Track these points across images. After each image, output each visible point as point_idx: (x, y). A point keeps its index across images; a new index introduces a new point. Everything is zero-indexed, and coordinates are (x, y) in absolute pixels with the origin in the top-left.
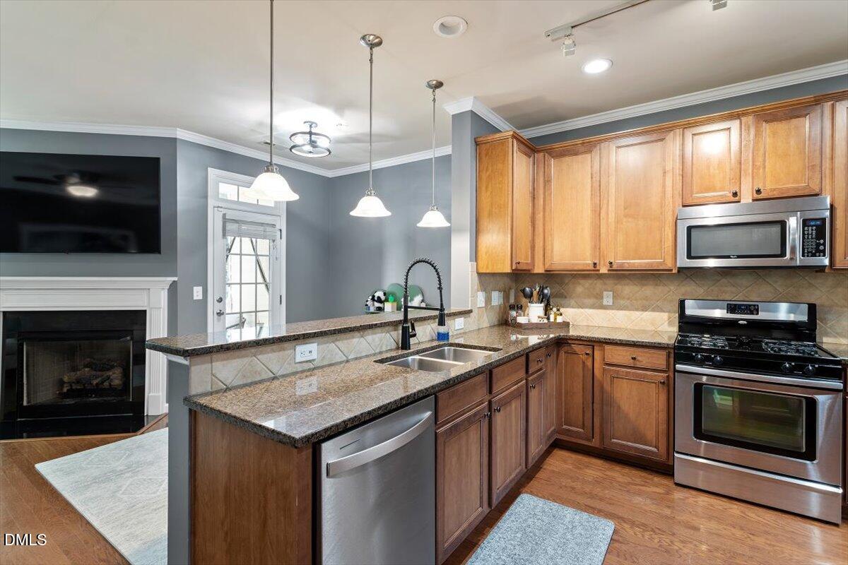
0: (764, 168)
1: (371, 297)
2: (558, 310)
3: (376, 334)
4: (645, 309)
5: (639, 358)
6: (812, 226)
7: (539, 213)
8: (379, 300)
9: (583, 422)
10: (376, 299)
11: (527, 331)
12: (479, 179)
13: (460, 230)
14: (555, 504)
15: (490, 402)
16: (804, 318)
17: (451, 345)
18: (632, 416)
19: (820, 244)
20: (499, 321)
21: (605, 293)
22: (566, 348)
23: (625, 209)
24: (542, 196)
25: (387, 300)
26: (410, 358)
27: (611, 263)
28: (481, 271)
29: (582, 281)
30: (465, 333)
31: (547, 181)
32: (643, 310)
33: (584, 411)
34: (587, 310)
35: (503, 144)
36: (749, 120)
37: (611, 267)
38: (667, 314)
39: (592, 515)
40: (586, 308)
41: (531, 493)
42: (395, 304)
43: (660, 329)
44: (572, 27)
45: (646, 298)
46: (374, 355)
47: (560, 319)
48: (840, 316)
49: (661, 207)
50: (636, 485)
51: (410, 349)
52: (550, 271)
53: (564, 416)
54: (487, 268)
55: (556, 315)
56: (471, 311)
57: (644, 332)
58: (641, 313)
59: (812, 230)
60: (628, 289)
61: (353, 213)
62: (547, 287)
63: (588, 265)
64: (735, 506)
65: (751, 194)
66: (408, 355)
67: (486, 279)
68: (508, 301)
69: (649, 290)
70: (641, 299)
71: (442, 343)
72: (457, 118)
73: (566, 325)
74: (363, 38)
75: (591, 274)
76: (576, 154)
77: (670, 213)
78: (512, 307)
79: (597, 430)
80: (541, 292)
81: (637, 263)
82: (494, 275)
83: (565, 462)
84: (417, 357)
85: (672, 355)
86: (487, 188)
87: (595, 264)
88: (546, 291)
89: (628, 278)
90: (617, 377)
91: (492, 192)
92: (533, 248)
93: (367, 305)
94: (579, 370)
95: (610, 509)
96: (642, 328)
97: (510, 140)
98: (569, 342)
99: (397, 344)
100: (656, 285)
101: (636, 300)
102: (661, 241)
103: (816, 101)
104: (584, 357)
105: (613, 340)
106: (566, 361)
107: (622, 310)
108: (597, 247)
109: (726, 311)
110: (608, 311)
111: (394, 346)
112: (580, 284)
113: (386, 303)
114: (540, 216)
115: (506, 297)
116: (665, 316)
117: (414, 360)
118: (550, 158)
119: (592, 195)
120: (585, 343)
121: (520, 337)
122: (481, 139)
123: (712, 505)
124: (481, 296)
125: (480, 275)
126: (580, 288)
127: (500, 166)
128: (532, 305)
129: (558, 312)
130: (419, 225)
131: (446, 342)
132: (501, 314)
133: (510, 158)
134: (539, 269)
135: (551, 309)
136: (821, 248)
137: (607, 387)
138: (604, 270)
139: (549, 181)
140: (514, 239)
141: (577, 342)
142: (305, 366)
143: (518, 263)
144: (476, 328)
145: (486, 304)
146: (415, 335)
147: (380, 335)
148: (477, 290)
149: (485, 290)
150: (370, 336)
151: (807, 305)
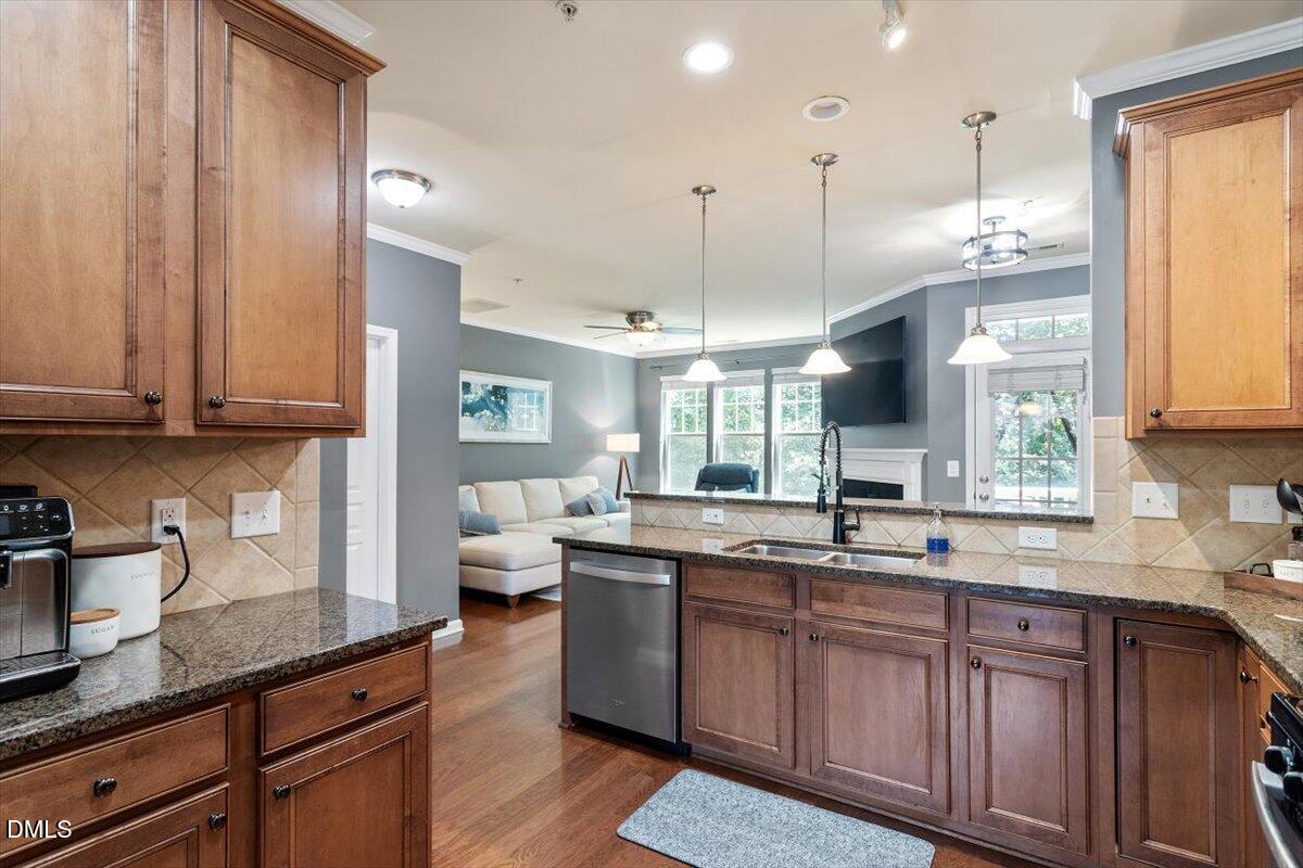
51: (842, 543)
56: (1088, 521)
74: (814, 160)
124: (1154, 493)
125: (1132, 441)
142: (712, 528)
143: (1158, 415)
144: (1129, 561)
145: (1186, 512)
146: (856, 528)
147: (812, 519)
148: (1134, 478)
149: (1182, 480)
150: (795, 517)
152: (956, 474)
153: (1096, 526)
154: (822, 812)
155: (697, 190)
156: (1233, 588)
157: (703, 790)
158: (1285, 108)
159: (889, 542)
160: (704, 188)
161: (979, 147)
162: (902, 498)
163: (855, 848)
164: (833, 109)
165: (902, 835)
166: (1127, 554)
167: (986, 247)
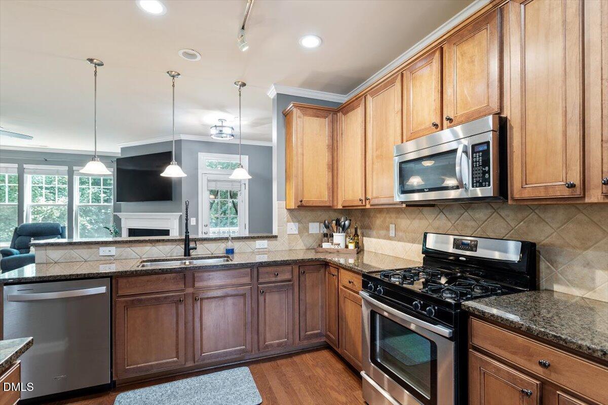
0: (455, 93)
5: (354, 283)
6: (479, 152)
12: (286, 141)
19: (484, 173)
21: (391, 226)
22: (328, 269)
27: (368, 199)
28: (287, 208)
30: (270, 252)
32: (412, 242)
33: (335, 323)
40: (381, 238)
44: (243, 28)
45: (415, 232)
48: (572, 260)
51: (189, 256)
53: (328, 324)
56: (275, 237)
58: (412, 244)
59: (479, 157)
60: (404, 222)
61: (162, 175)
70: (411, 232)
72: (274, 100)
73: (355, 252)
74: (168, 72)
76: (353, 109)
78: (326, 235)
81: (382, 198)
86: (288, 147)
87: (361, 200)
89: (404, 212)
90: (346, 297)
101: (408, 233)
104: (334, 278)
106: (328, 280)
107: (400, 241)
109: (452, 245)
110: (393, 242)
118: (342, 115)
119: (361, 142)
122: (285, 112)
124: (294, 226)
125: (289, 210)
134: (338, 206)
136: (487, 176)
137: (342, 304)
138: (368, 205)
139: (342, 134)
140: (298, 183)
142: (108, 258)
143: (301, 201)
144: (287, 249)
145: (300, 232)
146: (195, 249)
147: (171, 246)
148: (287, 222)
149: (299, 222)
150: (161, 247)
151: (520, 243)
152: (195, 224)
153: (278, 238)
154: (202, 377)
155: (91, 60)
156: (317, 252)
157: (138, 397)
158: (327, 117)
159: (208, 254)
160: (95, 61)
161: (240, 95)
162: (169, 235)
163: (224, 383)
164: (193, 56)
165: (236, 369)
166: (286, 247)
167: (221, 131)
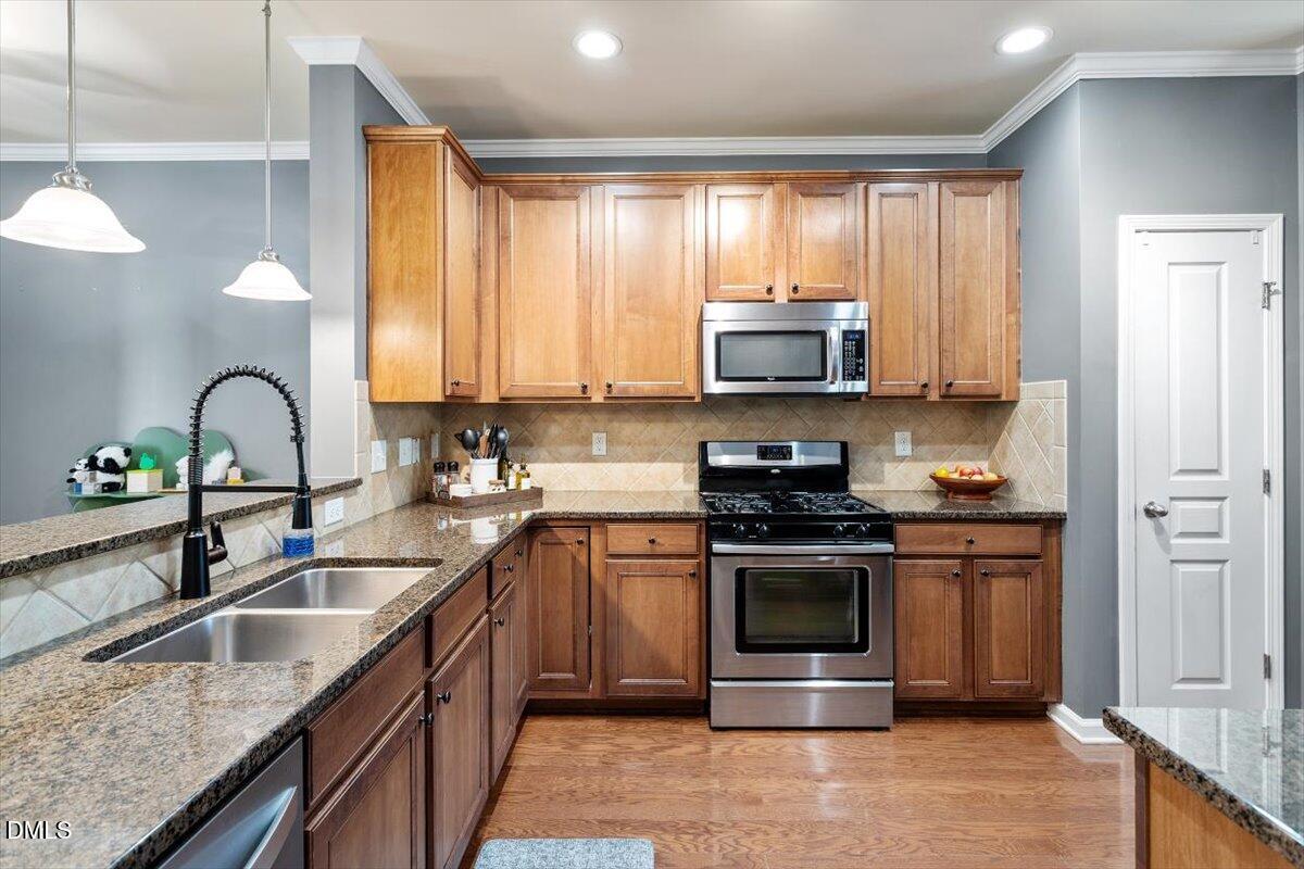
0: (801, 256)
1: (85, 461)
2: (523, 468)
3: (91, 571)
4: (652, 458)
5: (658, 540)
6: (852, 340)
7: (489, 294)
8: (111, 467)
9: (574, 661)
10: (101, 463)
11: (472, 511)
12: (372, 211)
13: (331, 313)
14: (550, 841)
15: (428, 686)
16: (837, 461)
17: (321, 563)
18: (649, 634)
19: (858, 365)
20: (412, 495)
21: (595, 435)
22: (544, 536)
23: (629, 299)
24: (493, 265)
25: (134, 465)
26: (209, 619)
27: (609, 386)
28: (378, 399)
29: (557, 417)
30: (346, 529)
31: (502, 239)
32: (649, 461)
33: (575, 642)
34: (566, 465)
35: (424, 150)
36: (782, 187)
37: (609, 392)
38: (681, 465)
39: (614, 840)
40: (566, 461)
41: (502, 834)
42: (159, 474)
43: (671, 489)
45: (654, 442)
46: (88, 631)
47: (526, 485)
48: (866, 456)
49: (679, 300)
50: (663, 749)
51: (208, 593)
52: (509, 399)
53: (542, 659)
54: (392, 392)
55: (519, 476)
56: (359, 482)
57: (652, 494)
58: (648, 464)
59: (852, 345)
60: (630, 428)
62: (502, 428)
63: (574, 388)
64: (788, 740)
65: (785, 292)
66: (202, 612)
67: (389, 415)
68: (430, 457)
69: (656, 430)
70: (646, 443)
71: (296, 562)
72: (322, 75)
73: (537, 494)
75: (574, 406)
76: (551, 198)
77: (691, 310)
78: (440, 468)
79: (596, 669)
80: (493, 438)
81: (647, 386)
82: (402, 406)
83: (547, 740)
84: (231, 611)
85: (704, 529)
86: (391, 231)
87: (585, 387)
88: (501, 436)
89: (629, 411)
90: (627, 576)
91: (401, 242)
92: (478, 356)
93: (71, 480)
94: (566, 570)
95: (637, 813)
96: (649, 490)
97: (440, 145)
98: (550, 524)
99: (169, 585)
100: (667, 421)
101: (640, 445)
102: (680, 353)
103: (850, 178)
104: (574, 548)
105: (621, 514)
106: (544, 557)
107: (619, 461)
108: (586, 359)
109: (756, 456)
110: (600, 466)
111: (157, 590)
112: (555, 421)
113: (130, 474)
114: (489, 299)
115: (426, 449)
116: (679, 467)
117: (223, 619)
118: (508, 196)
119: (579, 270)
120: (575, 524)
121: (454, 522)
122: (377, 131)
123: (763, 749)
124: (379, 449)
126: (556, 428)
127: (418, 193)
128: (478, 461)
129: (523, 472)
130: (228, 290)
131: (307, 559)
132: (416, 482)
133: (440, 179)
134: (489, 396)
135: (510, 467)
136: (861, 369)
137: (612, 594)
138: (598, 398)
139: (507, 238)
140: (448, 338)
141: (562, 523)
145: (389, 464)
148: (371, 439)
149: (386, 437)
151: (839, 444)
153: (362, 485)
166: (370, 510)
